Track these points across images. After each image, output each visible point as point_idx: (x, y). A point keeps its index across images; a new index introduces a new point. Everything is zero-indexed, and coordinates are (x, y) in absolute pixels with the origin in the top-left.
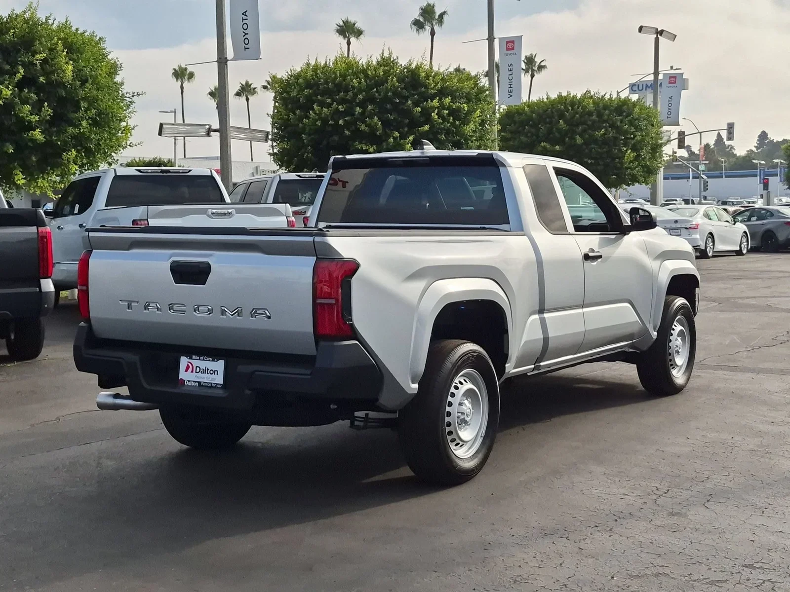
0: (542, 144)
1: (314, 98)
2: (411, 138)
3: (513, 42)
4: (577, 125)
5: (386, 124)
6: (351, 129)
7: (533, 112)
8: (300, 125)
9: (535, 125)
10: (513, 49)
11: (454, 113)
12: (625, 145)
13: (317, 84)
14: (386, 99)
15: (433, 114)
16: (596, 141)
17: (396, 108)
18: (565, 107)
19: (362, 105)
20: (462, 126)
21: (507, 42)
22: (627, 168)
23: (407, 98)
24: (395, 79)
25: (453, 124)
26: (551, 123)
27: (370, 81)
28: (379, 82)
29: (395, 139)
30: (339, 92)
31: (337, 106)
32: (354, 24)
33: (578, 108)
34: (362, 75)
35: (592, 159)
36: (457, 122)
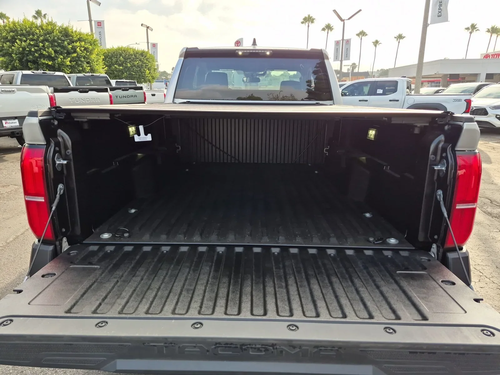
0: (115, 66)
1: (16, 37)
2: (69, 59)
3: (100, 23)
4: (127, 59)
5: (56, 52)
6: (38, 53)
7: (109, 53)
8: (10, 49)
9: (110, 58)
10: (101, 25)
11: (86, 49)
12: (146, 68)
13: (16, 31)
14: (54, 41)
15: (77, 49)
16: (135, 66)
17: (59, 45)
18: (122, 51)
19: (42, 42)
20: (90, 55)
21: (98, 23)
22: (147, 77)
23: (64, 41)
24: (57, 31)
25: (86, 54)
26: (117, 57)
27: (45, 32)
28: (50, 33)
29: (61, 59)
30: (29, 35)
31: (29, 42)
32: (5, 14)
33: (127, 52)
34: (40, 28)
35: (134, 72)
36: (88, 53)
